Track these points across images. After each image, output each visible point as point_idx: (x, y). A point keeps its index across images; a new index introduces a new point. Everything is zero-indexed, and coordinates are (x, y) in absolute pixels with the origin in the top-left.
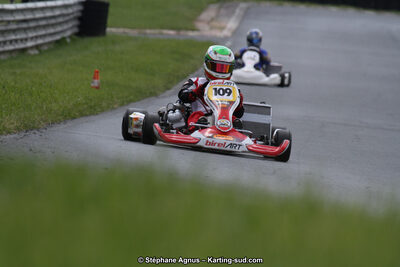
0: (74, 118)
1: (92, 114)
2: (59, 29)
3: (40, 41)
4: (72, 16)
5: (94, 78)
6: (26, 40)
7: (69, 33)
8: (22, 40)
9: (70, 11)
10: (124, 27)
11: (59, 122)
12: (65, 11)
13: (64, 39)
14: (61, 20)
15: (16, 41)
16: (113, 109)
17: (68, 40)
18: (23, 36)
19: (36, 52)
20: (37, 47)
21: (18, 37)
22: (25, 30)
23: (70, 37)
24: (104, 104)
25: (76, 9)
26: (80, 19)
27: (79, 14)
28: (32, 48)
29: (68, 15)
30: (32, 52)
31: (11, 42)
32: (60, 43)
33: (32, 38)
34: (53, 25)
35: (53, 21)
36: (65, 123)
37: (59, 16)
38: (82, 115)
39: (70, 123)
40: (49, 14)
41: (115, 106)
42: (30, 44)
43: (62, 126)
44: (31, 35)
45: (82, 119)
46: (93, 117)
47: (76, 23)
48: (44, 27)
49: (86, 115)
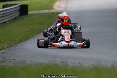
0: (23, 42)
1: (28, 39)
2: (14, 14)
3: (9, 19)
4: (17, 10)
5: (27, 28)
6: (5, 19)
7: (17, 15)
8: (4, 19)
9: (17, 9)
10: (33, 11)
11: (19, 43)
12: (15, 9)
13: (16, 17)
14: (14, 12)
15: (3, 20)
16: (34, 37)
17: (17, 17)
18: (4, 18)
19: (9, 22)
20: (9, 21)
21: (3, 19)
22: (5, 16)
23: (18, 16)
24: (31, 36)
25: (18, 8)
26: (20, 11)
27: (19, 9)
28: (7, 21)
29: (16, 10)
30: (7, 22)
31: (1, 20)
32: (15, 19)
33: (7, 18)
34: (12, 14)
35: (12, 12)
36: (20, 43)
37: (14, 11)
38: (25, 40)
39: (22, 43)
40: (11, 11)
41: (34, 36)
42: (6, 20)
43: (20, 45)
44: (6, 17)
45: (25, 41)
46: (28, 40)
47: (19, 12)
48: (10, 15)
49: (26, 40)
